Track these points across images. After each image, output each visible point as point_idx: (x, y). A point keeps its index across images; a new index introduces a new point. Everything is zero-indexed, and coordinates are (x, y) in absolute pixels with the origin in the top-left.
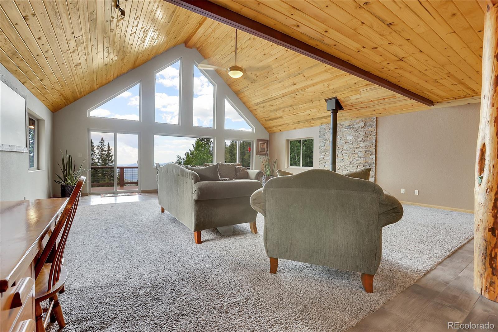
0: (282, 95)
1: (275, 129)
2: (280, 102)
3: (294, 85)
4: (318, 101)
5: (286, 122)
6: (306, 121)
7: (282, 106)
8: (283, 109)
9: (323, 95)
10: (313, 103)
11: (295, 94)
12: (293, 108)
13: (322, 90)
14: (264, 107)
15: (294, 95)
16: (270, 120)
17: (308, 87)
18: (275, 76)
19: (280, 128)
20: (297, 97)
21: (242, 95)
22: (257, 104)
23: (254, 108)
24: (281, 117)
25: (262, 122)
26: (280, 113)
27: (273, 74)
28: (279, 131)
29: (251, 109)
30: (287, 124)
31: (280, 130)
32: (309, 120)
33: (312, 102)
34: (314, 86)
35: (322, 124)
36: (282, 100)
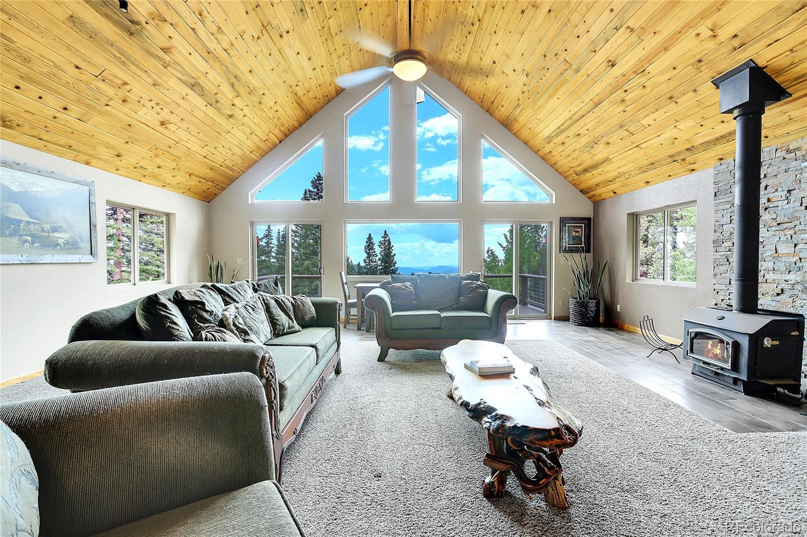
0: (591, 104)
1: (603, 191)
2: (592, 123)
3: (613, 66)
4: (692, 94)
5: (621, 170)
6: (673, 158)
7: (601, 130)
8: (605, 140)
9: (703, 68)
10: (677, 103)
11: (622, 91)
12: (627, 130)
13: (694, 56)
14: (563, 143)
15: (620, 94)
16: (586, 170)
17: (650, 58)
18: (561, 58)
19: (612, 187)
20: (629, 97)
21: (517, 126)
22: (549, 139)
23: (547, 150)
24: (607, 160)
25: (570, 178)
26: (601, 152)
27: (556, 55)
28: (612, 194)
29: (541, 153)
30: (624, 174)
31: (615, 193)
32: (680, 153)
33: (674, 99)
34: (666, 49)
35: (721, 159)
36: (594, 116)
